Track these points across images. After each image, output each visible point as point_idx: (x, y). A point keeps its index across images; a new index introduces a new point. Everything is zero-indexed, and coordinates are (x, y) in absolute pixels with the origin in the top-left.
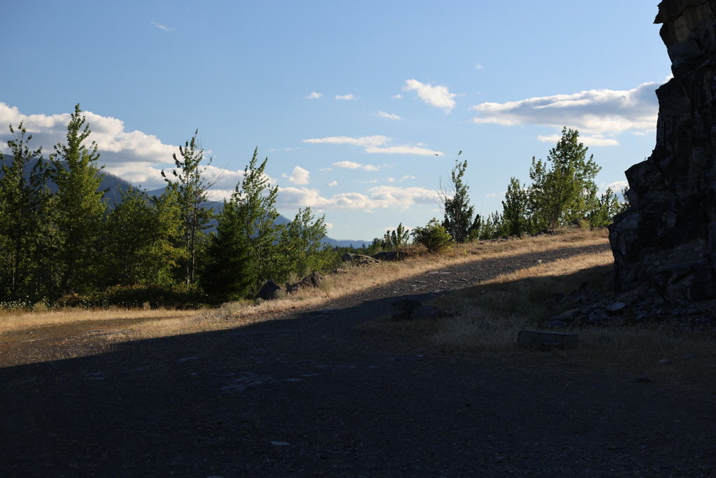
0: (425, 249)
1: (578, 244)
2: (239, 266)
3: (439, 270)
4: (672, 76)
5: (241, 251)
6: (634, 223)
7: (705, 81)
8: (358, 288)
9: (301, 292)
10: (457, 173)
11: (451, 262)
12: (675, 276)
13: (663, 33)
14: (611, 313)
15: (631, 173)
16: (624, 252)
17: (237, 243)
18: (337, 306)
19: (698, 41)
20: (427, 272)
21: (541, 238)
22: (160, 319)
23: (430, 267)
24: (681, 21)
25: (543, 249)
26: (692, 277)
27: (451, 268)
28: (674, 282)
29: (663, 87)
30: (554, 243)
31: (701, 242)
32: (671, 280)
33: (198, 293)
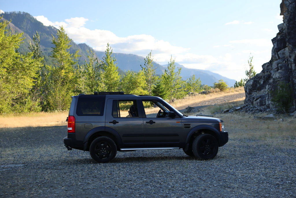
0: (219, 90)
3: (220, 97)
16: (248, 92)
17: (161, 89)
20: (215, 98)
23: (218, 96)
26: (260, 99)
27: (225, 96)
28: (255, 101)
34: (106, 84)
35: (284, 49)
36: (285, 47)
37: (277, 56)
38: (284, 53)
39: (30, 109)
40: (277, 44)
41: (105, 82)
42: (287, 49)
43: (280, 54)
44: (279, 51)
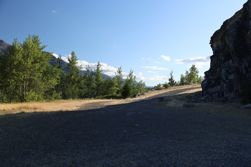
0: (165, 88)
1: (195, 87)
2: (129, 91)
3: (168, 92)
4: (213, 54)
5: (129, 88)
6: (206, 82)
7: (220, 55)
8: (152, 95)
9: (141, 96)
10: (171, 73)
11: (170, 90)
12: (214, 93)
13: (211, 46)
14: (202, 100)
15: (205, 73)
16: (204, 88)
18: (148, 99)
19: (218, 47)
21: (188, 86)
22: (114, 101)
23: (166, 91)
24: (215, 43)
25: (188, 88)
26: (217, 93)
27: (170, 92)
28: (214, 94)
29: (211, 56)
30: (190, 86)
31: (219, 86)
32: (213, 94)
33: (121, 96)
34: (96, 84)
35: (228, 61)
36: (229, 60)
37: (224, 65)
38: (228, 64)
39: (56, 98)
40: (224, 58)
41: (95, 83)
42: (231, 61)
43: (226, 64)
44: (225, 62)
